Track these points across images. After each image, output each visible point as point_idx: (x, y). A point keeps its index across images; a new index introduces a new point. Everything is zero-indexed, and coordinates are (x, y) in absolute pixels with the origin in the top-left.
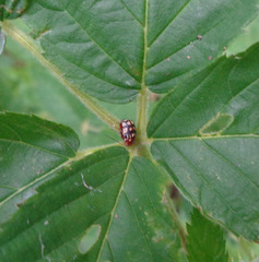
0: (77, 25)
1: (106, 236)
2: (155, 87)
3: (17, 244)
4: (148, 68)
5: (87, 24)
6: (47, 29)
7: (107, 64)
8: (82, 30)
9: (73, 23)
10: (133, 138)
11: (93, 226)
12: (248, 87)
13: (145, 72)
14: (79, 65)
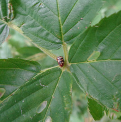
0: (34, 20)
1: (49, 106)
2: (68, 42)
3: (11, 110)
4: (64, 34)
5: (37, 19)
6: (23, 23)
7: (48, 34)
8: (36, 22)
9: (32, 20)
10: (63, 64)
11: (44, 102)
12: (105, 38)
13: (63, 36)
14: (37, 36)
